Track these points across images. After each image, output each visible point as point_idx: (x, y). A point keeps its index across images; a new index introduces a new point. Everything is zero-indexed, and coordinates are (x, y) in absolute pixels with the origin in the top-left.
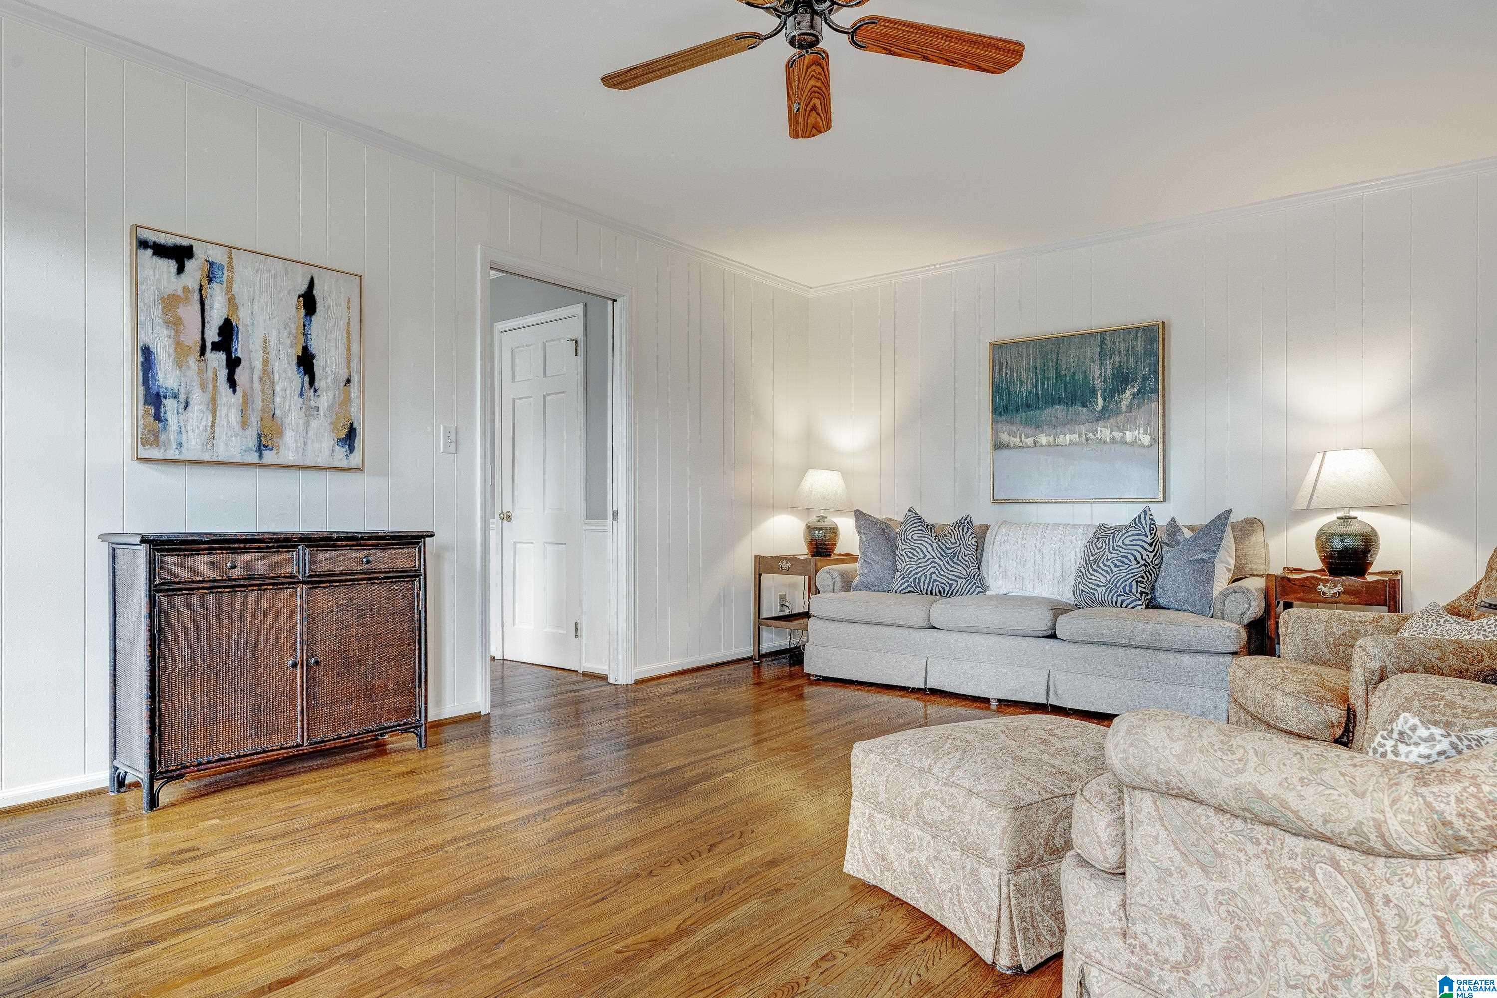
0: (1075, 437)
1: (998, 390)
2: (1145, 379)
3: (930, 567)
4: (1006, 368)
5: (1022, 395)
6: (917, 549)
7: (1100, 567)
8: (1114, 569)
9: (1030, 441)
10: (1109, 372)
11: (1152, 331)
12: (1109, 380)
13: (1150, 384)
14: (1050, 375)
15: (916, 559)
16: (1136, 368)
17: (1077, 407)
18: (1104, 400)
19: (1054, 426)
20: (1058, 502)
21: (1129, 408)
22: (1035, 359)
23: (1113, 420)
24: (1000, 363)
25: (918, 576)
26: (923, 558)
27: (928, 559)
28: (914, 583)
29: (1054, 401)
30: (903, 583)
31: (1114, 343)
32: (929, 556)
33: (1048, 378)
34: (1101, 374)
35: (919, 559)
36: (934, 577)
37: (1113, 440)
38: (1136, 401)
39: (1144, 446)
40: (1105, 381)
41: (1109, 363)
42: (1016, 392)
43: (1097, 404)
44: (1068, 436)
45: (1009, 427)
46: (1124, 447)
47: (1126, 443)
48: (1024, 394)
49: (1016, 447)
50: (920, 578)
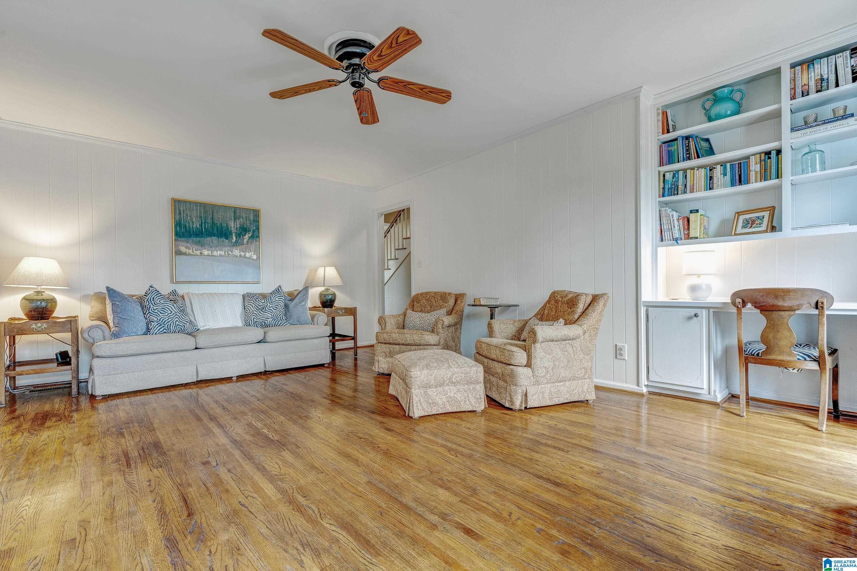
0: (222, 253)
1: (178, 224)
2: (254, 231)
3: (175, 317)
4: (184, 213)
5: (193, 229)
6: (166, 308)
7: (267, 311)
8: (274, 311)
9: (198, 252)
10: (238, 226)
11: (256, 212)
12: (238, 229)
13: (256, 233)
14: (209, 221)
15: (167, 314)
16: (250, 226)
17: (223, 239)
18: (236, 238)
19: (211, 247)
20: (214, 282)
21: (247, 242)
22: (201, 213)
23: (240, 247)
24: (179, 210)
25: (169, 323)
26: (171, 313)
27: (174, 314)
28: (168, 327)
29: (211, 234)
30: (161, 328)
31: (240, 213)
32: (173, 312)
33: (208, 223)
34: (234, 226)
35: (169, 314)
36: (177, 323)
37: (240, 256)
38: (250, 240)
39: (254, 260)
40: (237, 229)
41: (238, 222)
42: (189, 227)
43: (233, 239)
44: (219, 252)
45: (185, 244)
46: (245, 259)
47: (246, 258)
48: (195, 229)
49: (190, 255)
50: (171, 324)
